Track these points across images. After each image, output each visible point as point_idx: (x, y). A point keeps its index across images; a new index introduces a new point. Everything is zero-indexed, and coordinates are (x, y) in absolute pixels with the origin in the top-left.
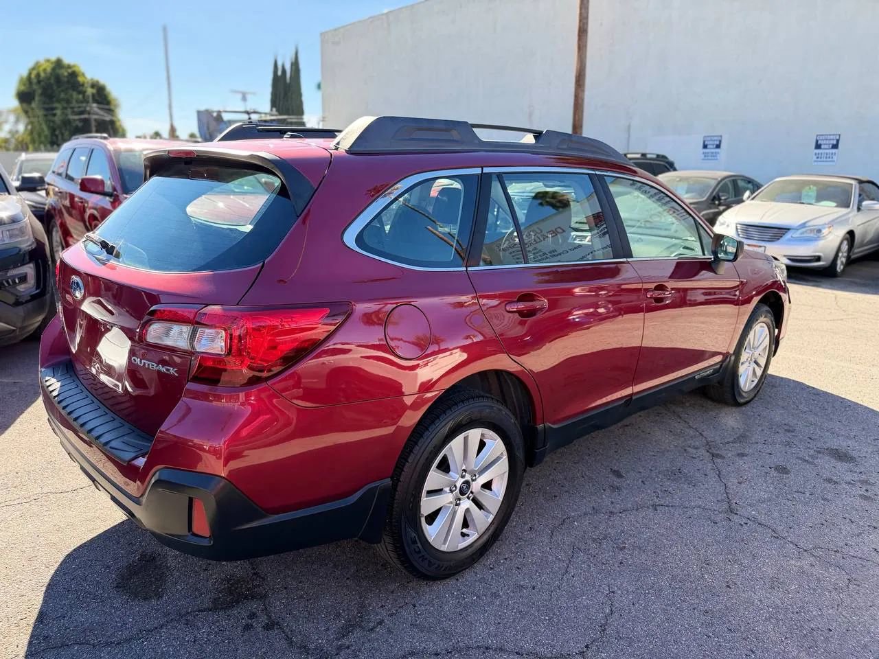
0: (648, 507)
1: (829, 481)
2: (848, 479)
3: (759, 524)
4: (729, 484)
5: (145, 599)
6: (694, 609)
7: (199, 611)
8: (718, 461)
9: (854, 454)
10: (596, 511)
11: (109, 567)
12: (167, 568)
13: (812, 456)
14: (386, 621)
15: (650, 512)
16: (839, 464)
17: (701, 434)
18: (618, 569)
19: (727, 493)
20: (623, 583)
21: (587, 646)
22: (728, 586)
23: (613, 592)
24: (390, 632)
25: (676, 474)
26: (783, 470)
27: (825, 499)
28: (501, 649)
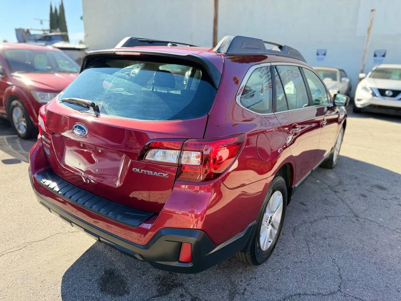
0: (324, 218)
1: (383, 199)
2: (389, 197)
3: (370, 221)
4: (349, 204)
5: (121, 295)
6: (370, 262)
7: (153, 297)
8: (338, 194)
9: (385, 186)
10: (305, 222)
11: (90, 280)
12: (123, 276)
13: (371, 189)
14: (247, 288)
15: (325, 220)
16: (382, 191)
17: (324, 183)
18: (329, 248)
19: (350, 208)
20: (335, 254)
21: (339, 287)
22: (376, 250)
23: (334, 259)
24: (252, 293)
25: (325, 201)
26: (364, 196)
27: (386, 207)
28: (306, 294)
